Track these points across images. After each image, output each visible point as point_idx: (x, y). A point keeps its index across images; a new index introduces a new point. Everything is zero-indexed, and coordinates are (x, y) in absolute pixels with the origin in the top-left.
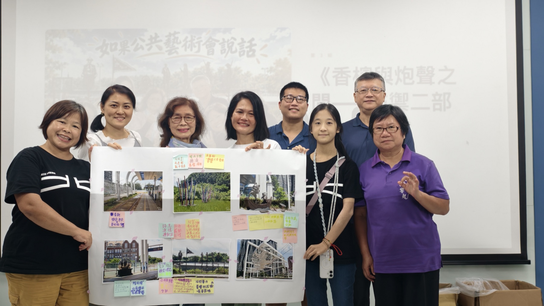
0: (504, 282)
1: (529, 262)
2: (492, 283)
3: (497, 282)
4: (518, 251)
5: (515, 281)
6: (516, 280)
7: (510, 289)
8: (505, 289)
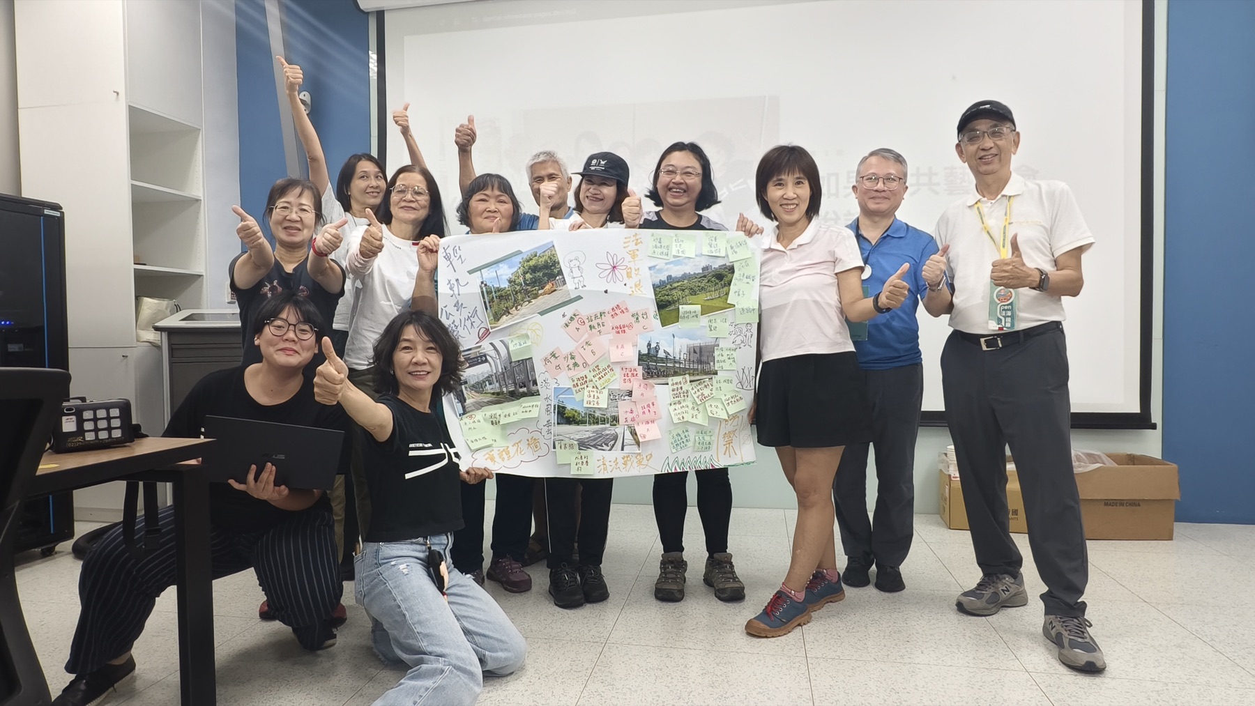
0: (1109, 456)
1: (1154, 427)
2: (1089, 455)
3: (1098, 456)
4: (1135, 408)
5: (1128, 455)
6: (1129, 453)
7: (1119, 465)
8: (1110, 464)
